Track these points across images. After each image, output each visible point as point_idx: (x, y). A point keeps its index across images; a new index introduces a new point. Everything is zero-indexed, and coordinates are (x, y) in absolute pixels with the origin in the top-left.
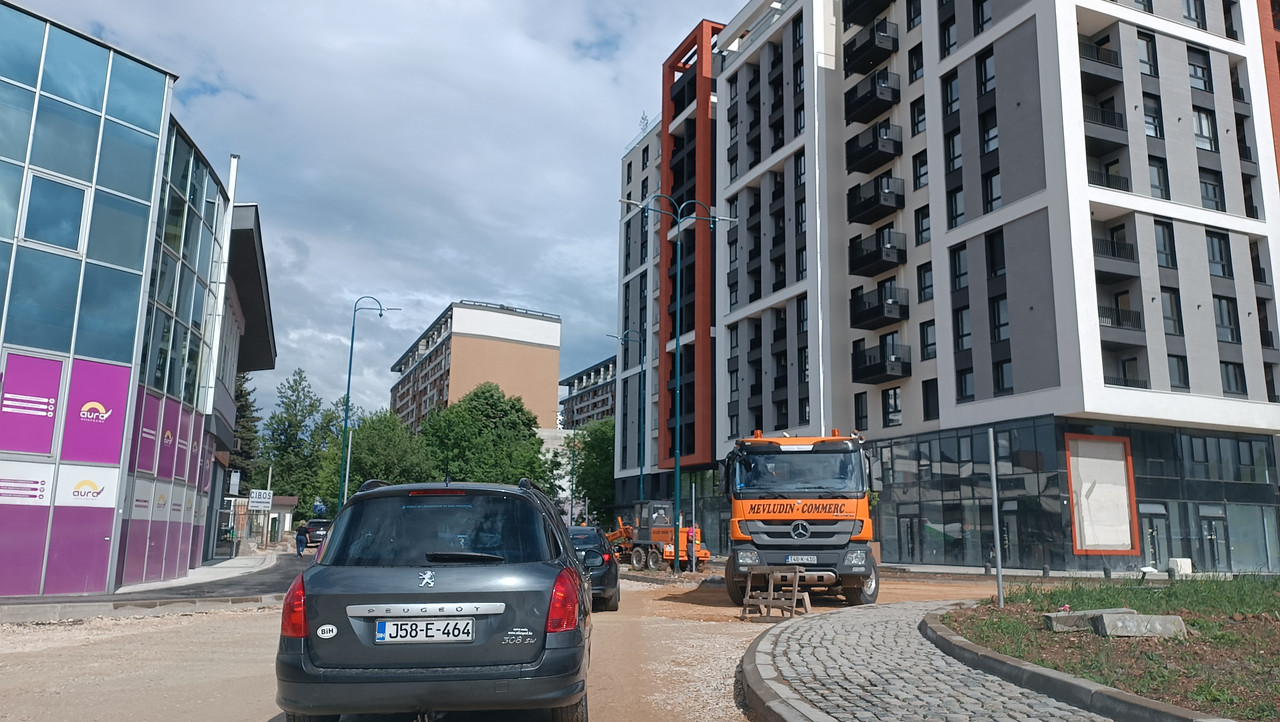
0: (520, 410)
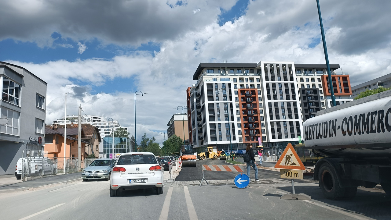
0: (179, 139)
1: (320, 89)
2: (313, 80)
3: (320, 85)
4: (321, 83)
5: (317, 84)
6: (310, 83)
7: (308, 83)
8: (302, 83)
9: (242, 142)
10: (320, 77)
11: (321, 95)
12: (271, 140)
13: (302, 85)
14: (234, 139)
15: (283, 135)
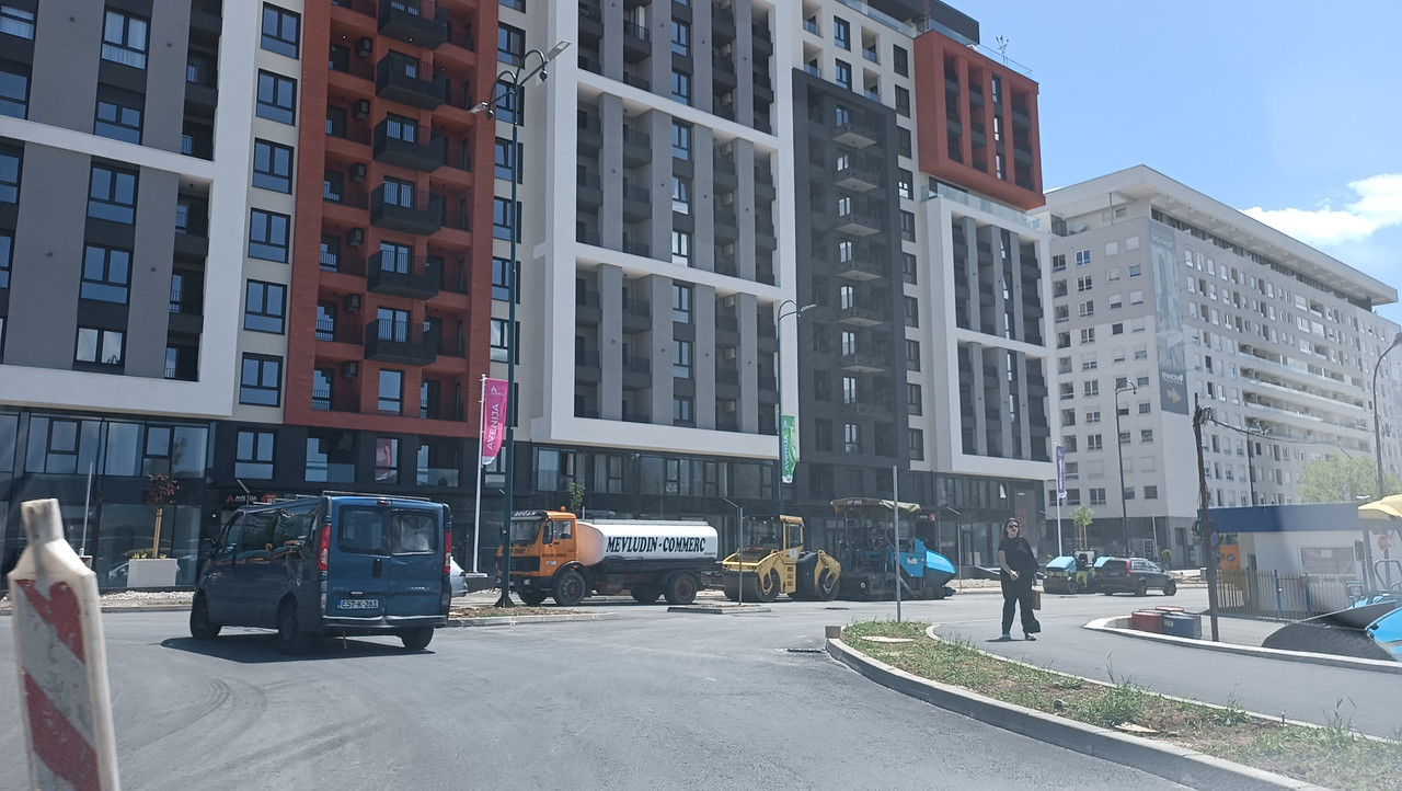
1: (901, 121)
2: (870, 46)
3: (901, 93)
4: (908, 84)
5: (889, 82)
6: (856, 57)
7: (845, 56)
8: (812, 39)
9: (272, 416)
10: (908, 46)
11: (903, 162)
12: (567, 427)
13: (811, 58)
14: (187, 369)
15: (661, 394)
